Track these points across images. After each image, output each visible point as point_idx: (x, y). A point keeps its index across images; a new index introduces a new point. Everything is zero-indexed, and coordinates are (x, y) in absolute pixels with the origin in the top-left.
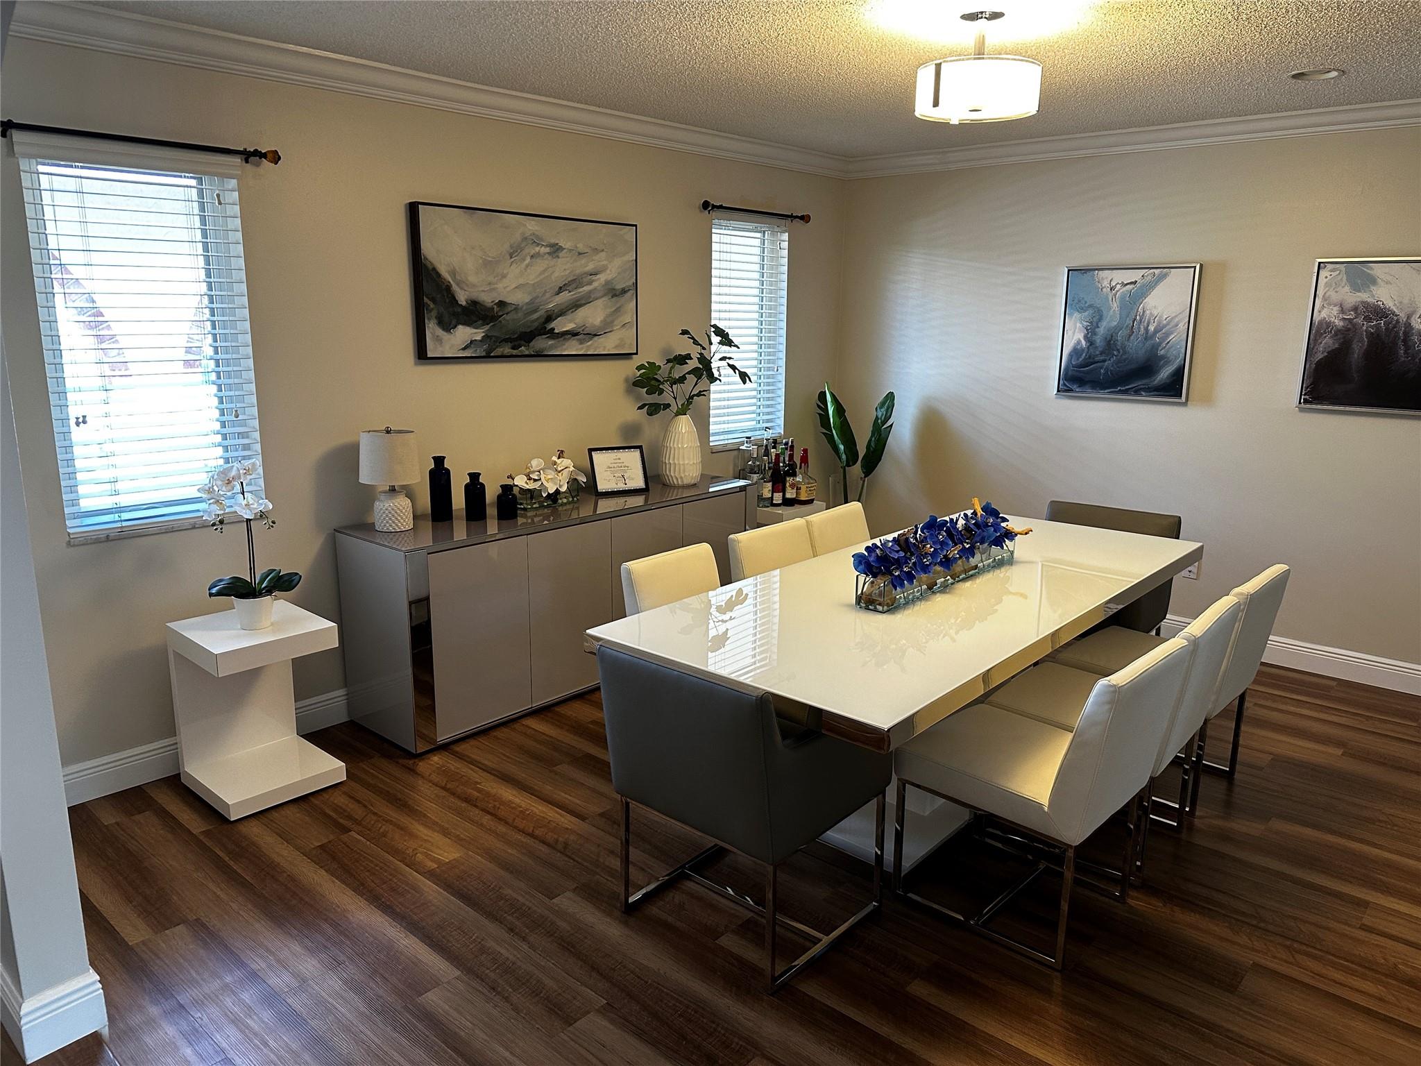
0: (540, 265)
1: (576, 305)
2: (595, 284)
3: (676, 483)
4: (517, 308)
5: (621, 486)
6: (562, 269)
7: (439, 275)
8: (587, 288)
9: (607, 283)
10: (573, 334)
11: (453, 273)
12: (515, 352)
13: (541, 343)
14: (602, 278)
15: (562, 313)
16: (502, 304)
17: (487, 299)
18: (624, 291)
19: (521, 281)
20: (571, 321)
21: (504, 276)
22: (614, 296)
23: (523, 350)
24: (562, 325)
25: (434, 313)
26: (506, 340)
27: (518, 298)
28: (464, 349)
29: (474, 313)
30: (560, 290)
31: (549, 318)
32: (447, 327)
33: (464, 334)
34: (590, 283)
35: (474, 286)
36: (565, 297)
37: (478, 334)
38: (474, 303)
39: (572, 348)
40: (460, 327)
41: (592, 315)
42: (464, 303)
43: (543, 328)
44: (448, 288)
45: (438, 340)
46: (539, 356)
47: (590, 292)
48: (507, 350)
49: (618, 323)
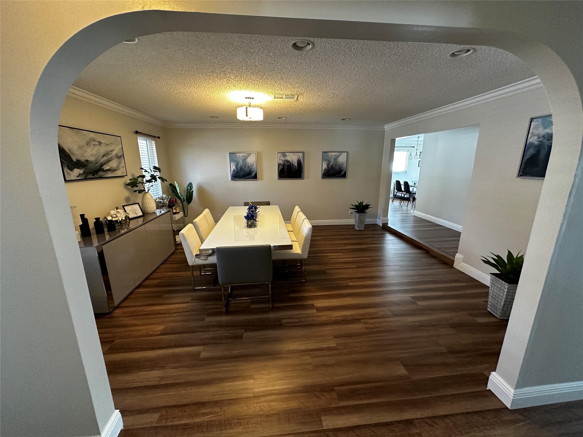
0: (97, 148)
1: (109, 161)
2: (113, 154)
3: (150, 212)
4: (92, 162)
5: (136, 216)
6: (103, 150)
7: (65, 151)
8: (111, 156)
9: (116, 154)
10: (109, 170)
11: (70, 150)
12: (93, 177)
13: (101, 173)
14: (114, 153)
15: (105, 164)
16: (87, 161)
17: (82, 159)
18: (121, 157)
19: (91, 153)
20: (108, 166)
21: (86, 152)
22: (118, 158)
23: (96, 176)
24: (106, 167)
25: (66, 165)
26: (91, 173)
27: (92, 159)
28: (78, 176)
29: (79, 164)
30: (104, 156)
31: (102, 165)
32: (71, 170)
33: (77, 171)
34: (111, 154)
35: (77, 155)
36: (105, 158)
37: (81, 171)
38: (78, 161)
39: (110, 175)
40: (75, 169)
41: (113, 164)
42: (75, 161)
43: (100, 169)
44: (69, 155)
45: (69, 174)
46: (101, 178)
47: (112, 157)
48: (91, 176)
49: (121, 166)
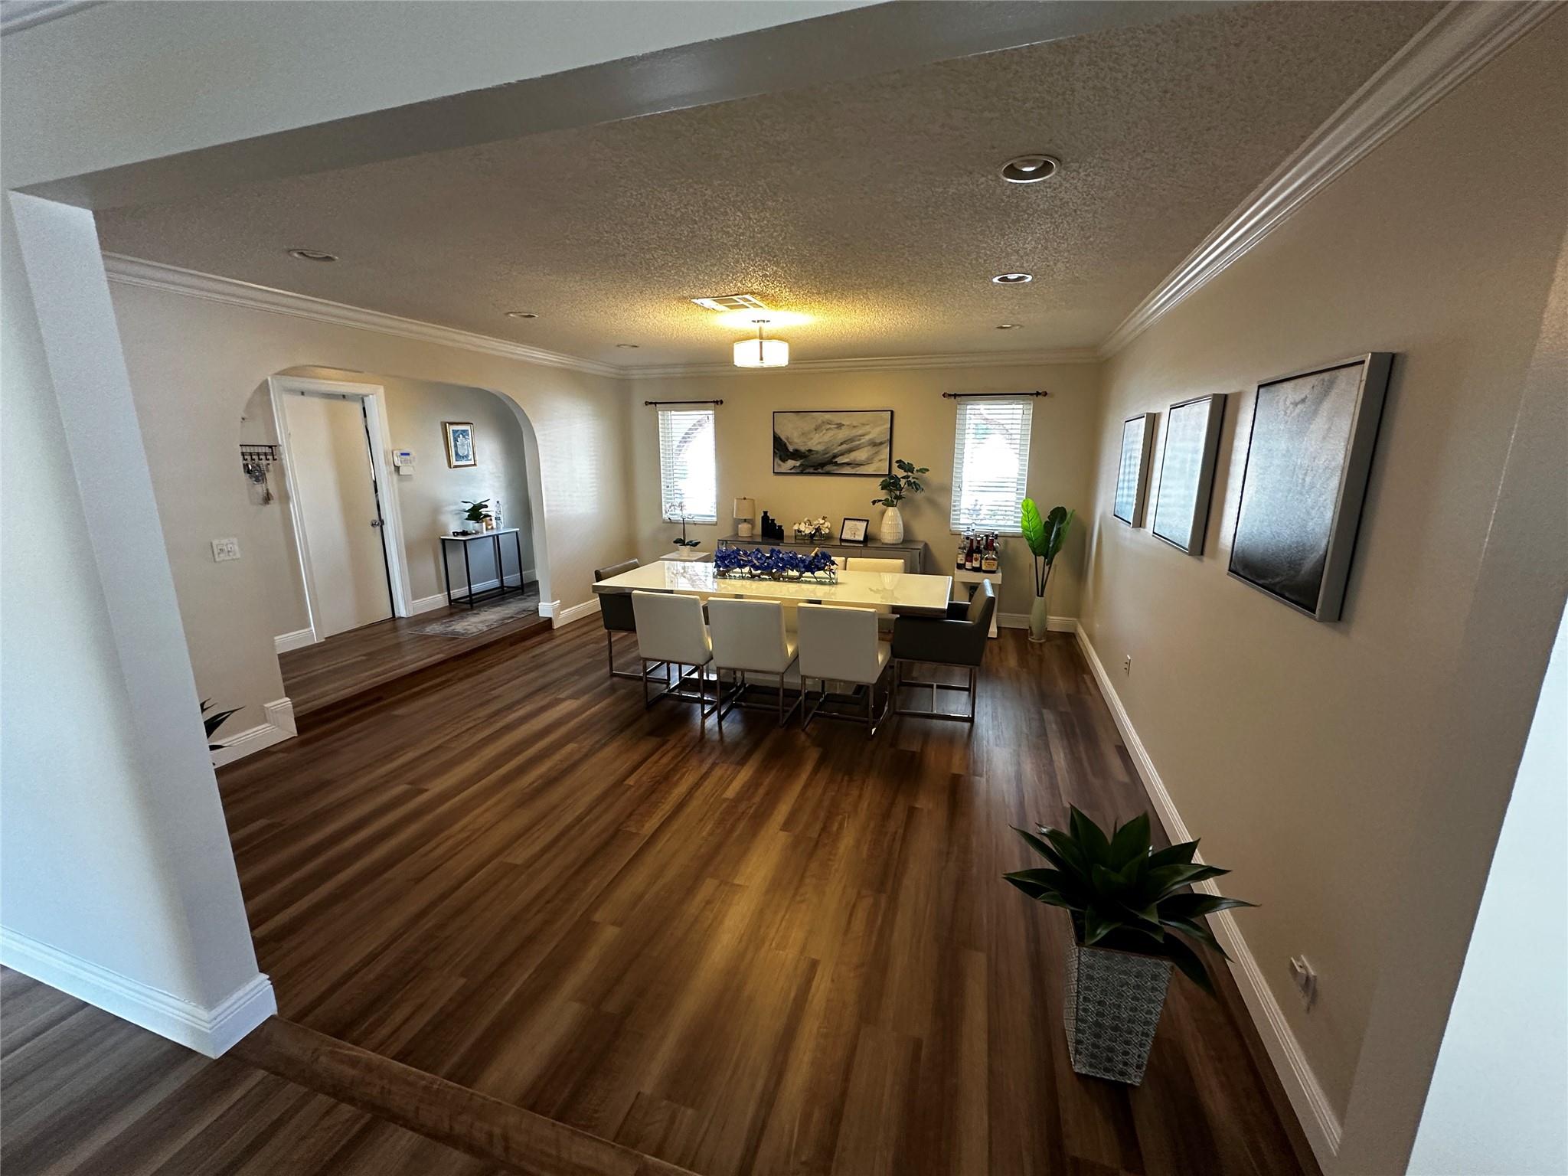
0: (831, 433)
1: (850, 451)
2: (862, 441)
4: (817, 452)
5: (853, 538)
6: (843, 434)
7: (781, 440)
8: (858, 443)
9: (870, 440)
10: (848, 464)
11: (787, 439)
12: (816, 471)
13: (829, 468)
14: (867, 438)
15: (842, 454)
16: (810, 451)
17: (803, 449)
18: (881, 443)
19: (821, 440)
20: (846, 458)
21: (812, 439)
22: (877, 445)
23: (820, 471)
24: (840, 460)
25: (778, 455)
26: (811, 466)
27: (820, 448)
28: (791, 469)
29: (796, 455)
30: (842, 444)
31: (835, 457)
32: (784, 460)
33: (791, 463)
34: (859, 440)
35: (796, 443)
36: (844, 447)
37: (798, 463)
38: (796, 451)
39: (847, 470)
40: (789, 461)
41: (861, 455)
42: (791, 451)
43: (832, 461)
44: (785, 444)
45: (779, 465)
46: (828, 474)
47: (860, 445)
48: (812, 470)
49: (876, 459)
